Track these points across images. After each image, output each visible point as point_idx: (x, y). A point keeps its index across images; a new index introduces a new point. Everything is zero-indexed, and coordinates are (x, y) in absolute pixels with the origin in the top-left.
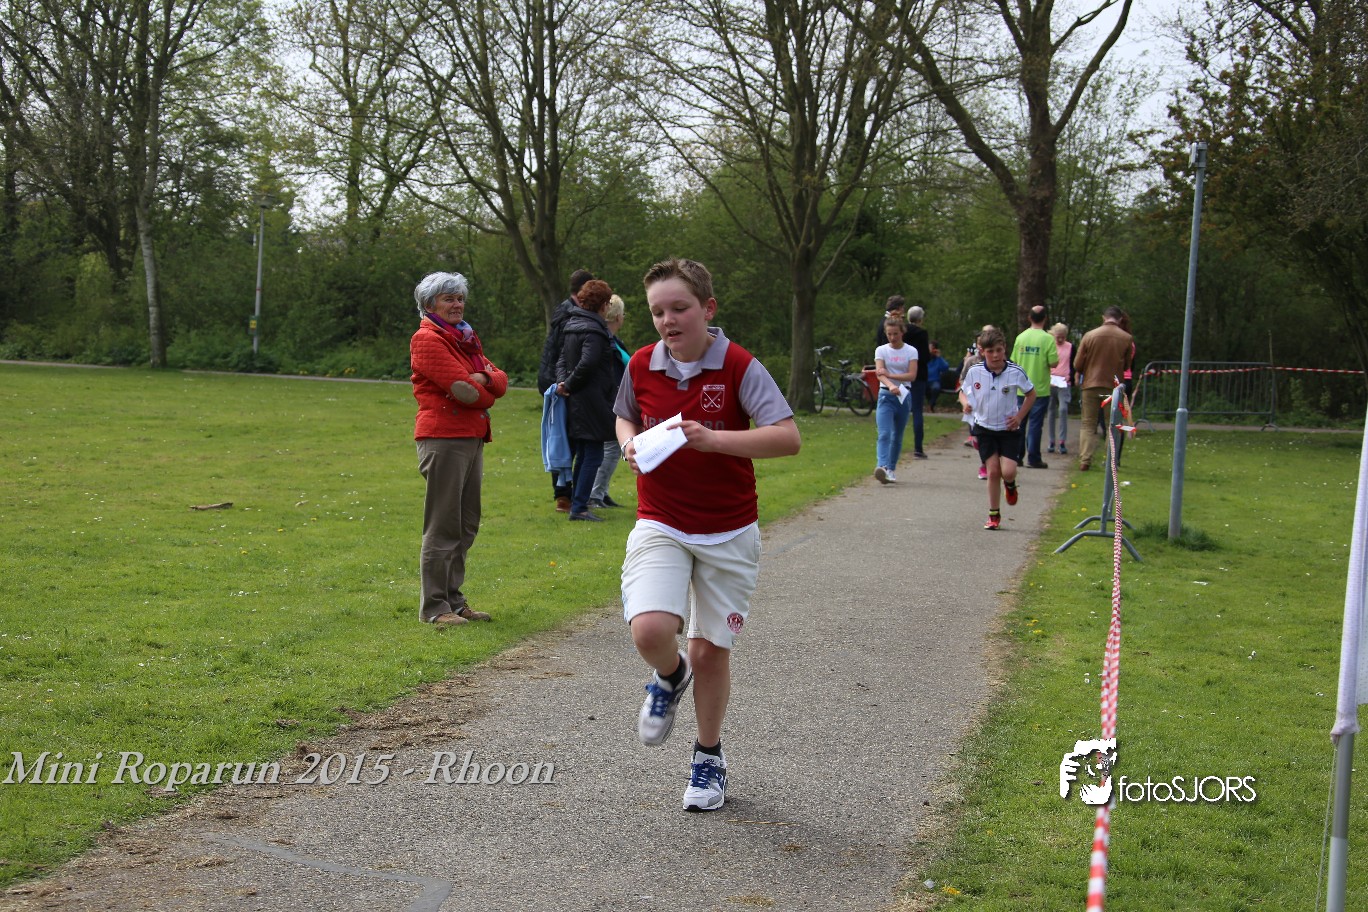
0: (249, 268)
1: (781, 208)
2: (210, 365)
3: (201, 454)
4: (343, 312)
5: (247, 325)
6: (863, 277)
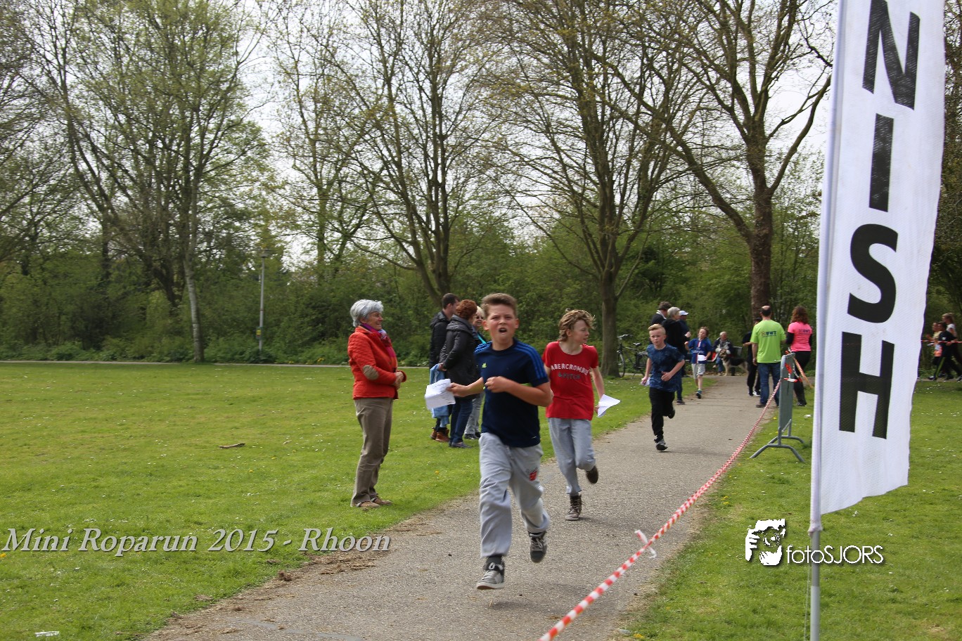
0: (256, 297)
1: (592, 246)
2: (232, 360)
3: (226, 415)
4: (316, 322)
5: (255, 333)
6: (651, 288)
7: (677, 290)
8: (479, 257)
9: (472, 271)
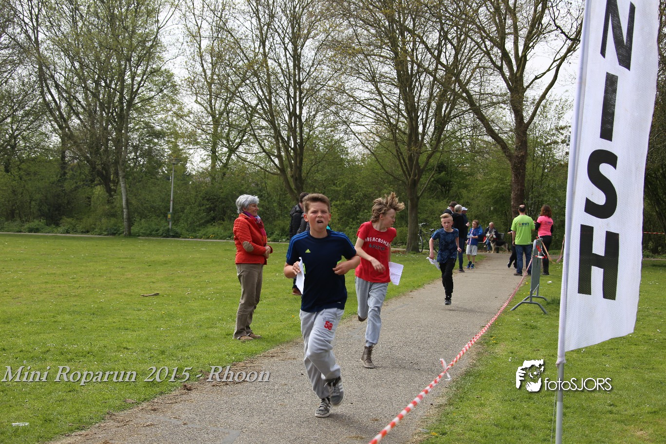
0: (168, 191)
1: (402, 161)
2: (150, 235)
3: (146, 273)
4: (209, 210)
5: (167, 216)
6: (442, 191)
7: (460, 193)
8: (323, 167)
9: (319, 177)
